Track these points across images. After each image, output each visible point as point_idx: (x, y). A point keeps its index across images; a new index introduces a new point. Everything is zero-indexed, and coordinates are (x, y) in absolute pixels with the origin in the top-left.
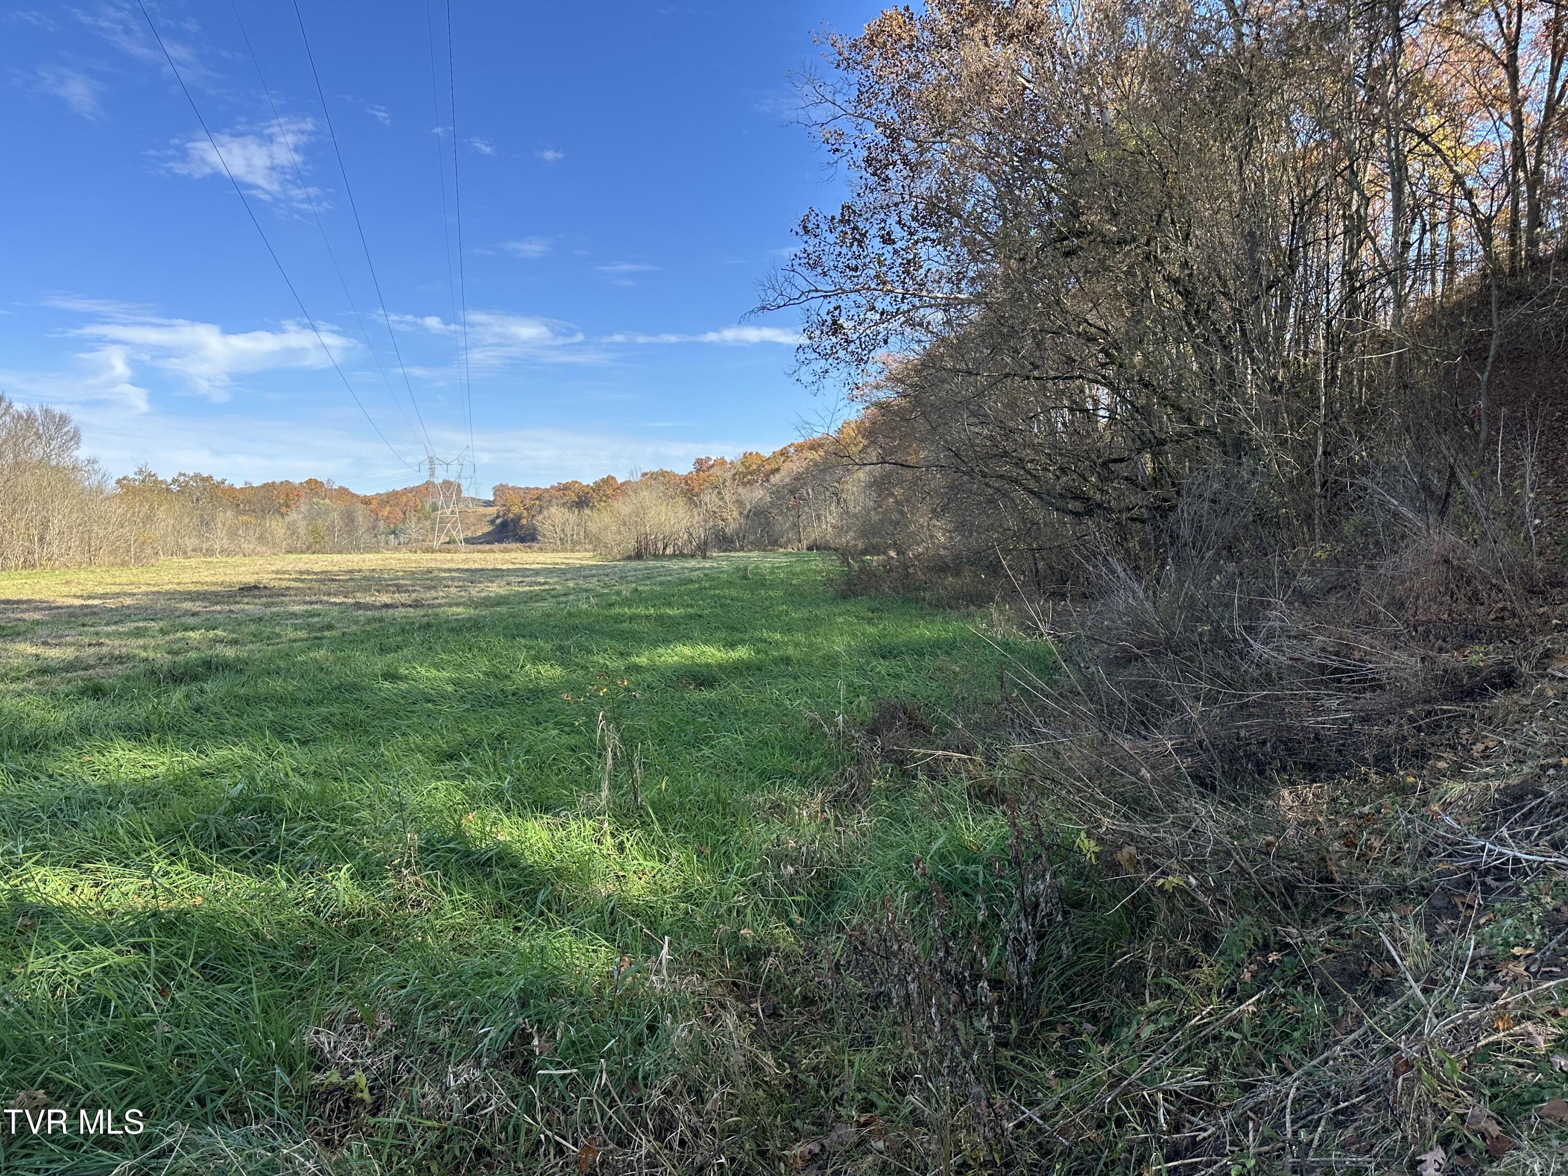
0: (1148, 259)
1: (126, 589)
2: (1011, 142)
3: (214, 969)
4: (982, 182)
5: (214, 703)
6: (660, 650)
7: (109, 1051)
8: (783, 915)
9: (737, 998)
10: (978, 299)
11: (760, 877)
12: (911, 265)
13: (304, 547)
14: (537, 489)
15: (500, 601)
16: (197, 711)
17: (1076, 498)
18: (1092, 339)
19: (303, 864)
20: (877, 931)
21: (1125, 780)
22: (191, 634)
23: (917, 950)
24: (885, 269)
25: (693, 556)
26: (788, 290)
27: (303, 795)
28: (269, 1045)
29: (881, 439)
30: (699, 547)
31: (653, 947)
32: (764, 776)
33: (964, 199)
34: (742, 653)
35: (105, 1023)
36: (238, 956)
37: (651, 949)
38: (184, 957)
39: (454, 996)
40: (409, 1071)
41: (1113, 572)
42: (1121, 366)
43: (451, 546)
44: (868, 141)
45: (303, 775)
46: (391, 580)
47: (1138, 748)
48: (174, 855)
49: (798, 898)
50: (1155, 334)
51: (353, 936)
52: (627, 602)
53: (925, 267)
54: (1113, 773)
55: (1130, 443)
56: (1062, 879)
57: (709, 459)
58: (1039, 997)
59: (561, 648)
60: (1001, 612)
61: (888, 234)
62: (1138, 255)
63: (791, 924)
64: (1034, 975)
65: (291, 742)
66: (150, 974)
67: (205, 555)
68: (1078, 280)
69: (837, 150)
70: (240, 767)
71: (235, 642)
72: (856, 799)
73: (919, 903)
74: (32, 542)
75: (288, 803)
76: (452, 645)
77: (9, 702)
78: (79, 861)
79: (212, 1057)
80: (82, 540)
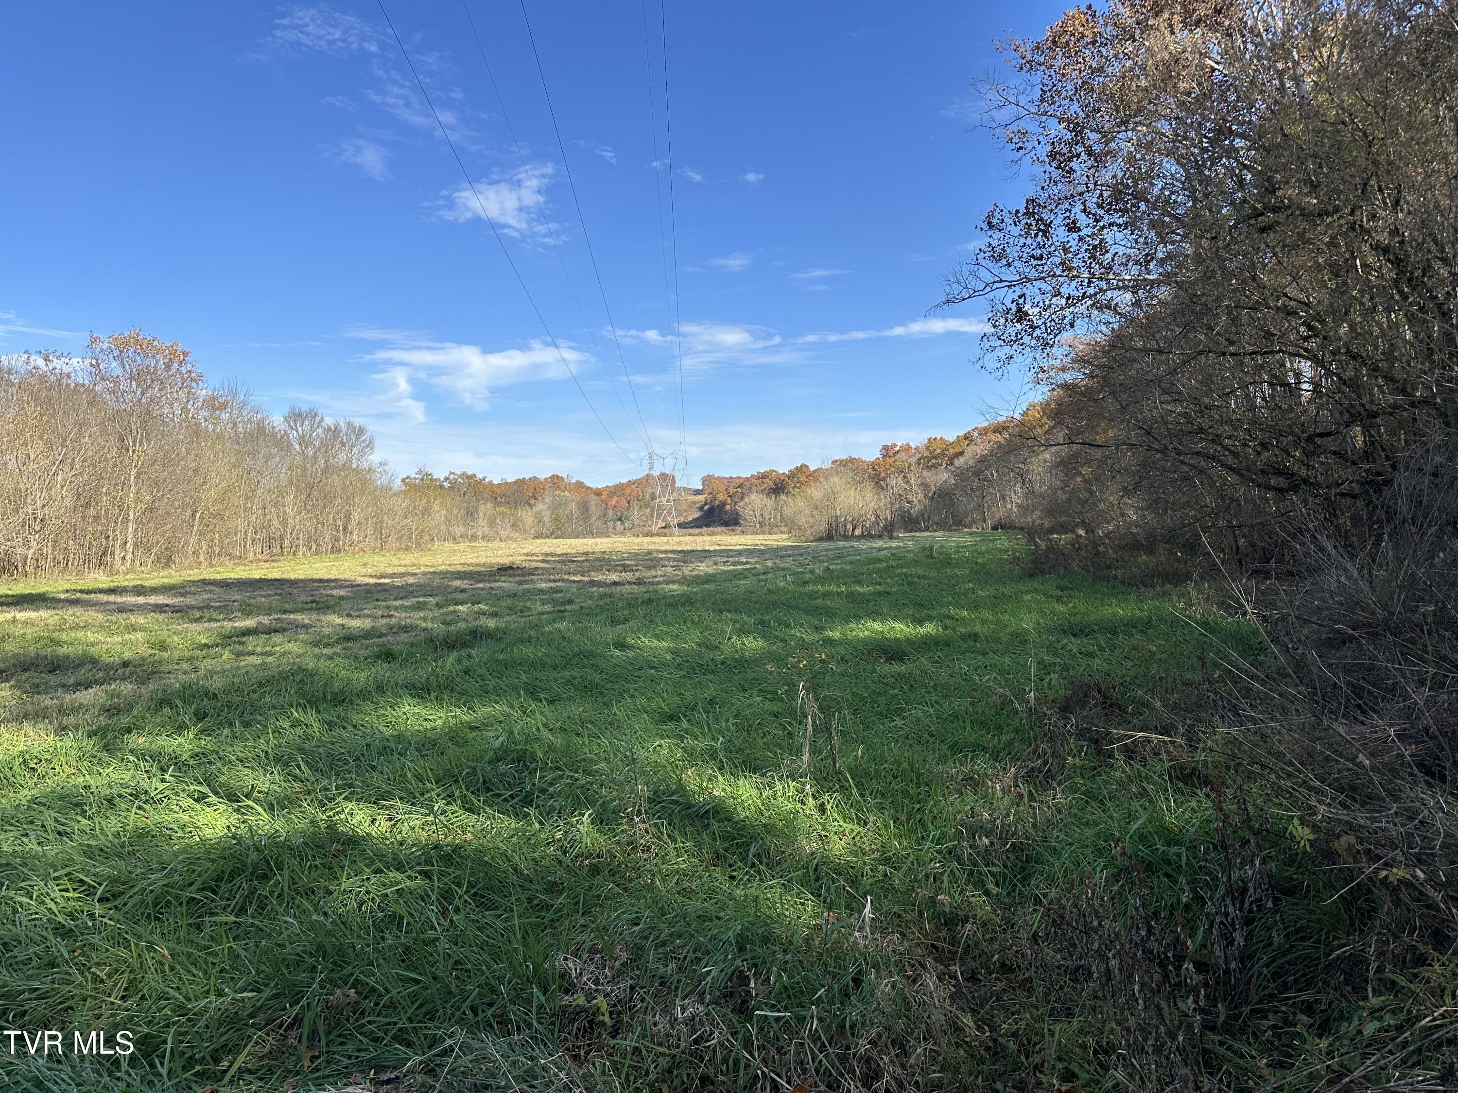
0: (1353, 228)
1: (410, 569)
2: (1200, 124)
3: (483, 897)
4: (1170, 166)
5: (480, 666)
6: (851, 625)
7: (403, 961)
8: (980, 884)
9: (936, 960)
10: (1167, 279)
11: (955, 847)
12: (1097, 250)
13: (549, 533)
14: (739, 478)
15: (709, 579)
16: (466, 673)
17: (1280, 473)
18: (1293, 313)
19: (552, 808)
20: (1075, 905)
21: (1340, 766)
22: (460, 608)
23: (1117, 926)
24: (1070, 255)
25: (880, 537)
26: (973, 283)
27: (551, 748)
28: (527, 966)
29: (1067, 420)
30: (885, 528)
31: (854, 905)
32: (955, 748)
33: (1152, 184)
34: (929, 629)
35: (399, 937)
36: (501, 887)
37: (854, 907)
38: (459, 885)
39: (680, 936)
40: (643, 1000)
41: (1322, 549)
42: (1325, 338)
43: (666, 531)
44: (1051, 136)
45: (551, 730)
46: (619, 560)
47: (1355, 733)
48: (450, 796)
49: (994, 869)
50: (1362, 304)
51: (593, 875)
52: (820, 580)
53: (1112, 251)
54: (1327, 759)
55: (1337, 415)
56: (1273, 865)
57: (895, 445)
58: (1249, 983)
59: (762, 622)
60: (1200, 591)
61: (1074, 222)
62: (1341, 226)
63: (987, 893)
64: (1242, 961)
65: (541, 701)
66: (434, 898)
67: (470, 541)
68: (1275, 254)
69: (1021, 148)
70: (501, 722)
71: (495, 615)
72: (1049, 776)
73: (1118, 881)
74: (338, 532)
75: (540, 754)
76: (669, 619)
77: (323, 664)
78: (377, 798)
79: (483, 973)
80: (375, 529)
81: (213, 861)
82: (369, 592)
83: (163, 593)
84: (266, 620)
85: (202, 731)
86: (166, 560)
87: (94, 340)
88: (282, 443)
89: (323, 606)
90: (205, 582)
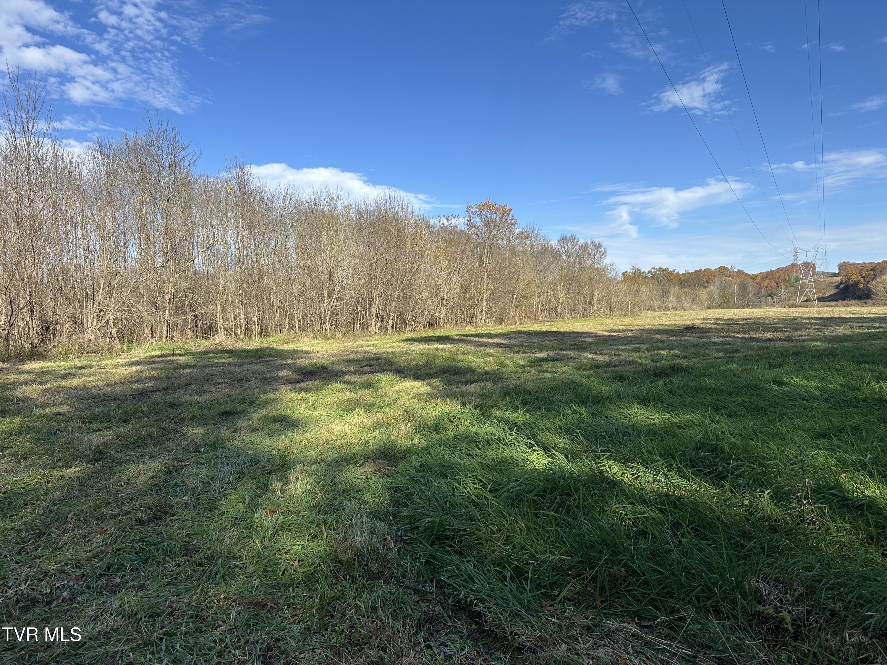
1: (628, 328)
3: (699, 531)
5: (679, 389)
7: (652, 558)
13: (717, 305)
14: (872, 263)
15: (847, 338)
16: (670, 392)
19: (741, 485)
22: (662, 352)
27: (734, 446)
28: (732, 581)
35: (647, 544)
36: (710, 527)
38: (683, 521)
39: (844, 586)
40: (817, 622)
43: (808, 303)
45: (732, 434)
46: (771, 324)
48: (670, 466)
51: (773, 532)
65: (722, 415)
66: (668, 525)
67: (664, 310)
70: (697, 425)
71: (685, 357)
74: (586, 305)
75: (727, 449)
76: (816, 366)
77: (585, 380)
78: (625, 461)
79: (702, 578)
80: (607, 303)
81: (541, 481)
82: (605, 340)
83: (500, 337)
84: (551, 354)
85: (526, 411)
86: (500, 320)
87: (469, 208)
88: (556, 255)
89: (582, 347)
90: (519, 332)
